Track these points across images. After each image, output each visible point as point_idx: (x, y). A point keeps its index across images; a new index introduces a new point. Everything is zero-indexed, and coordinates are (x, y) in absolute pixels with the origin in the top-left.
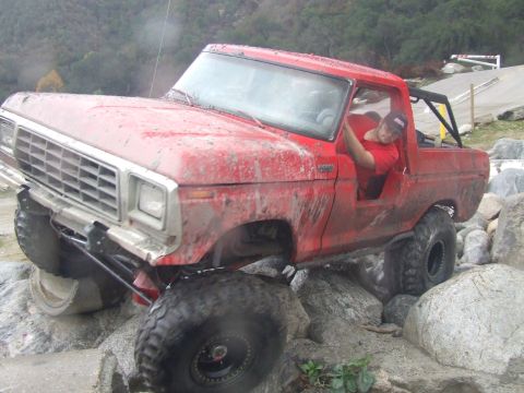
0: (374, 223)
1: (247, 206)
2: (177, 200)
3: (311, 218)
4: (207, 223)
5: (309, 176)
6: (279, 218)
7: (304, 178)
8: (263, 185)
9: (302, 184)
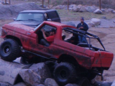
1: (12, 33)
8: (15, 31)
9: (23, 34)
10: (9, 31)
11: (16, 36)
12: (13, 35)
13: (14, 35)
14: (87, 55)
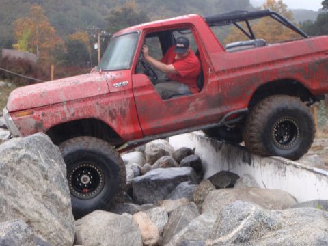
0: (191, 108)
1: (59, 115)
2: (10, 118)
3: (119, 114)
4: (34, 126)
5: (106, 91)
6: (87, 117)
7: (101, 93)
8: (69, 103)
9: (101, 96)
10: (43, 115)
11: (81, 115)
12: (69, 117)
13: (73, 115)
14: (323, 52)
